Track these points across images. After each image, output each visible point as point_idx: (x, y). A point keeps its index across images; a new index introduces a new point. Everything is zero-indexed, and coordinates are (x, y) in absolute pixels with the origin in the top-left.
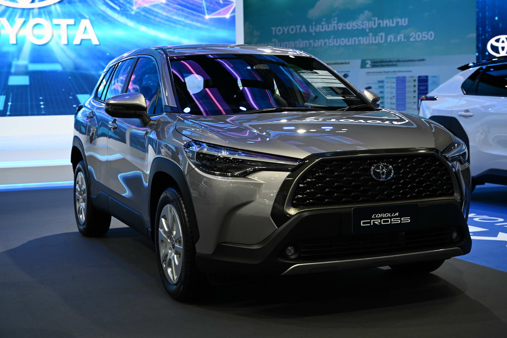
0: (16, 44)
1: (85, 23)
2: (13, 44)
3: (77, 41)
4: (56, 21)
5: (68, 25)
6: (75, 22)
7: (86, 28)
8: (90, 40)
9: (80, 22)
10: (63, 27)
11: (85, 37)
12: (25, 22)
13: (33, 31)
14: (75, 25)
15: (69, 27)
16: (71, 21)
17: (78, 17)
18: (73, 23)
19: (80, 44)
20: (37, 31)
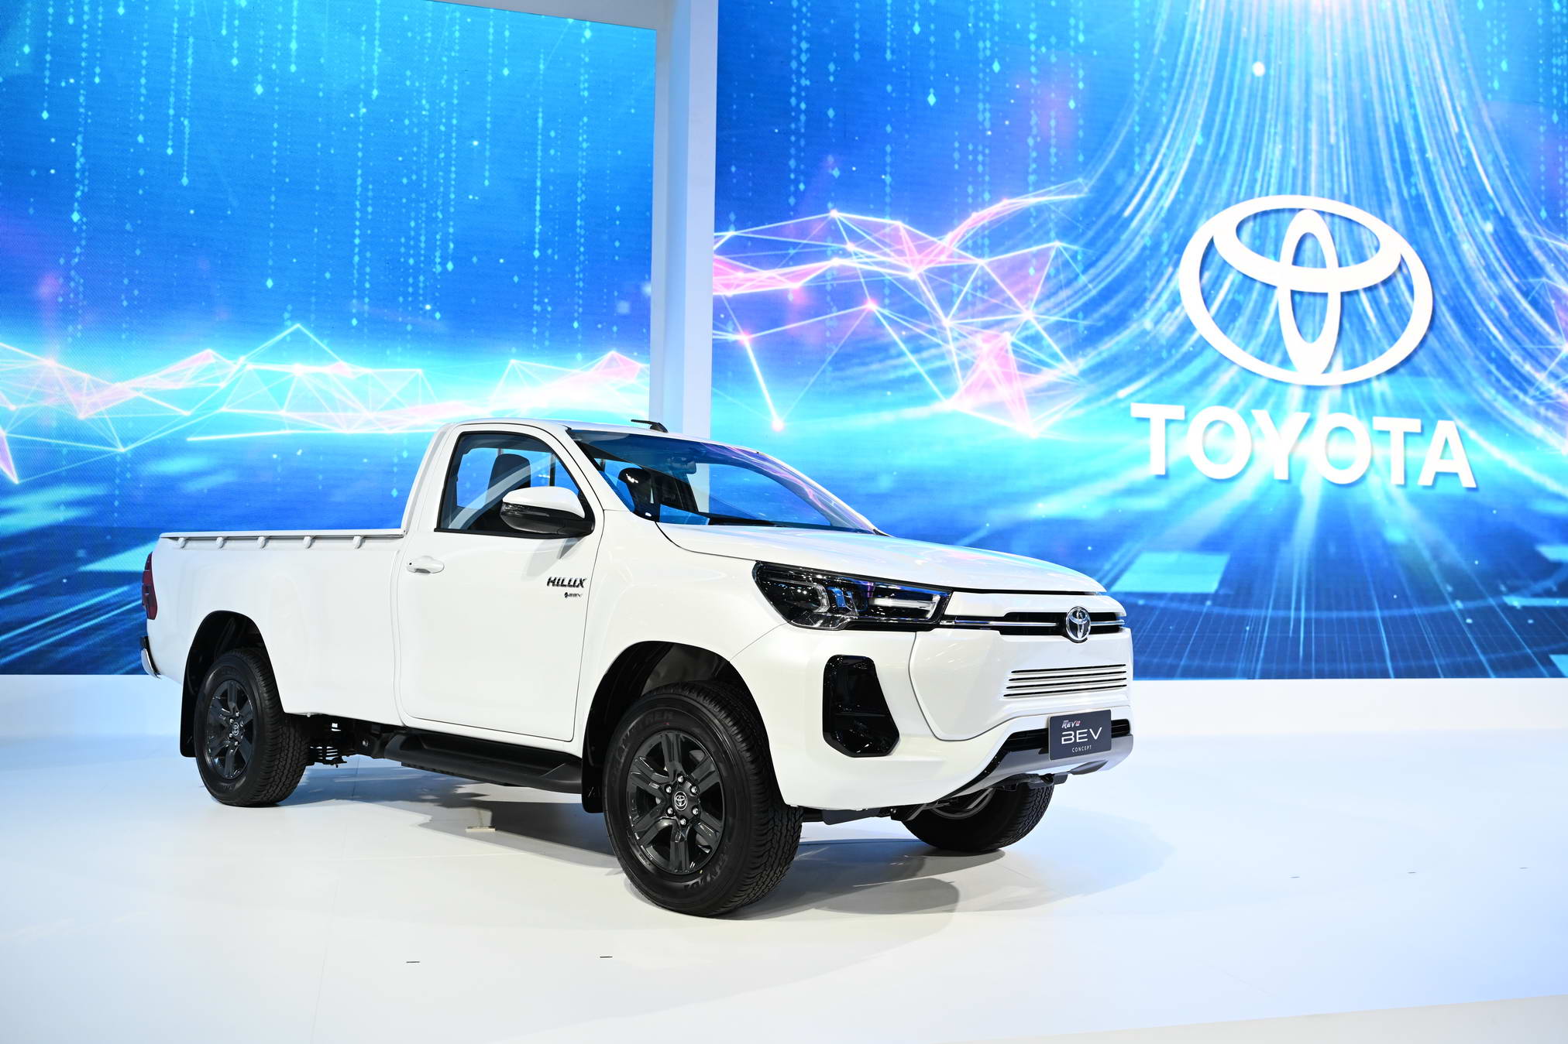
0: (1288, 481)
1: (1445, 429)
2: (1282, 481)
3: (1426, 479)
4: (1381, 422)
5: (1406, 434)
6: (1422, 427)
7: (1446, 442)
8: (1456, 475)
9: (1433, 425)
10: (1397, 438)
11: (1446, 467)
12: (1310, 422)
13: (1327, 447)
14: (1421, 434)
15: (1410, 439)
16: (1414, 425)
17: (1429, 414)
18: (1419, 430)
19: (1433, 486)
20: (1340, 448)
